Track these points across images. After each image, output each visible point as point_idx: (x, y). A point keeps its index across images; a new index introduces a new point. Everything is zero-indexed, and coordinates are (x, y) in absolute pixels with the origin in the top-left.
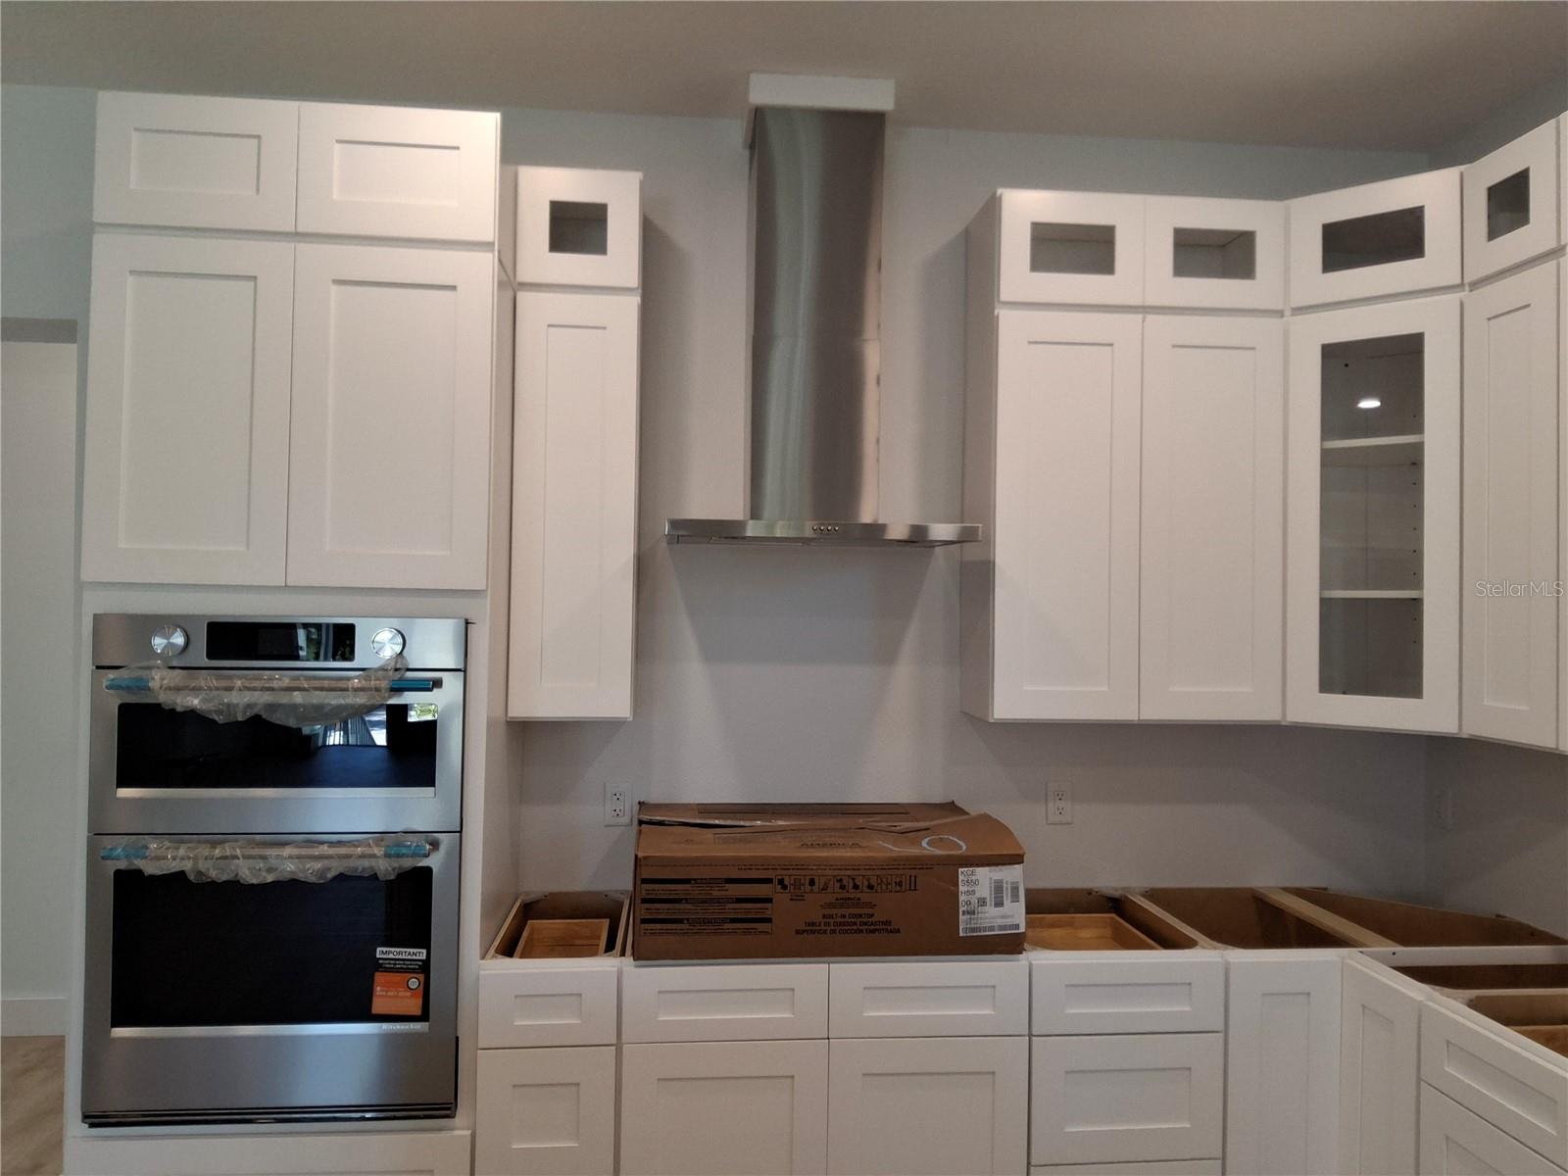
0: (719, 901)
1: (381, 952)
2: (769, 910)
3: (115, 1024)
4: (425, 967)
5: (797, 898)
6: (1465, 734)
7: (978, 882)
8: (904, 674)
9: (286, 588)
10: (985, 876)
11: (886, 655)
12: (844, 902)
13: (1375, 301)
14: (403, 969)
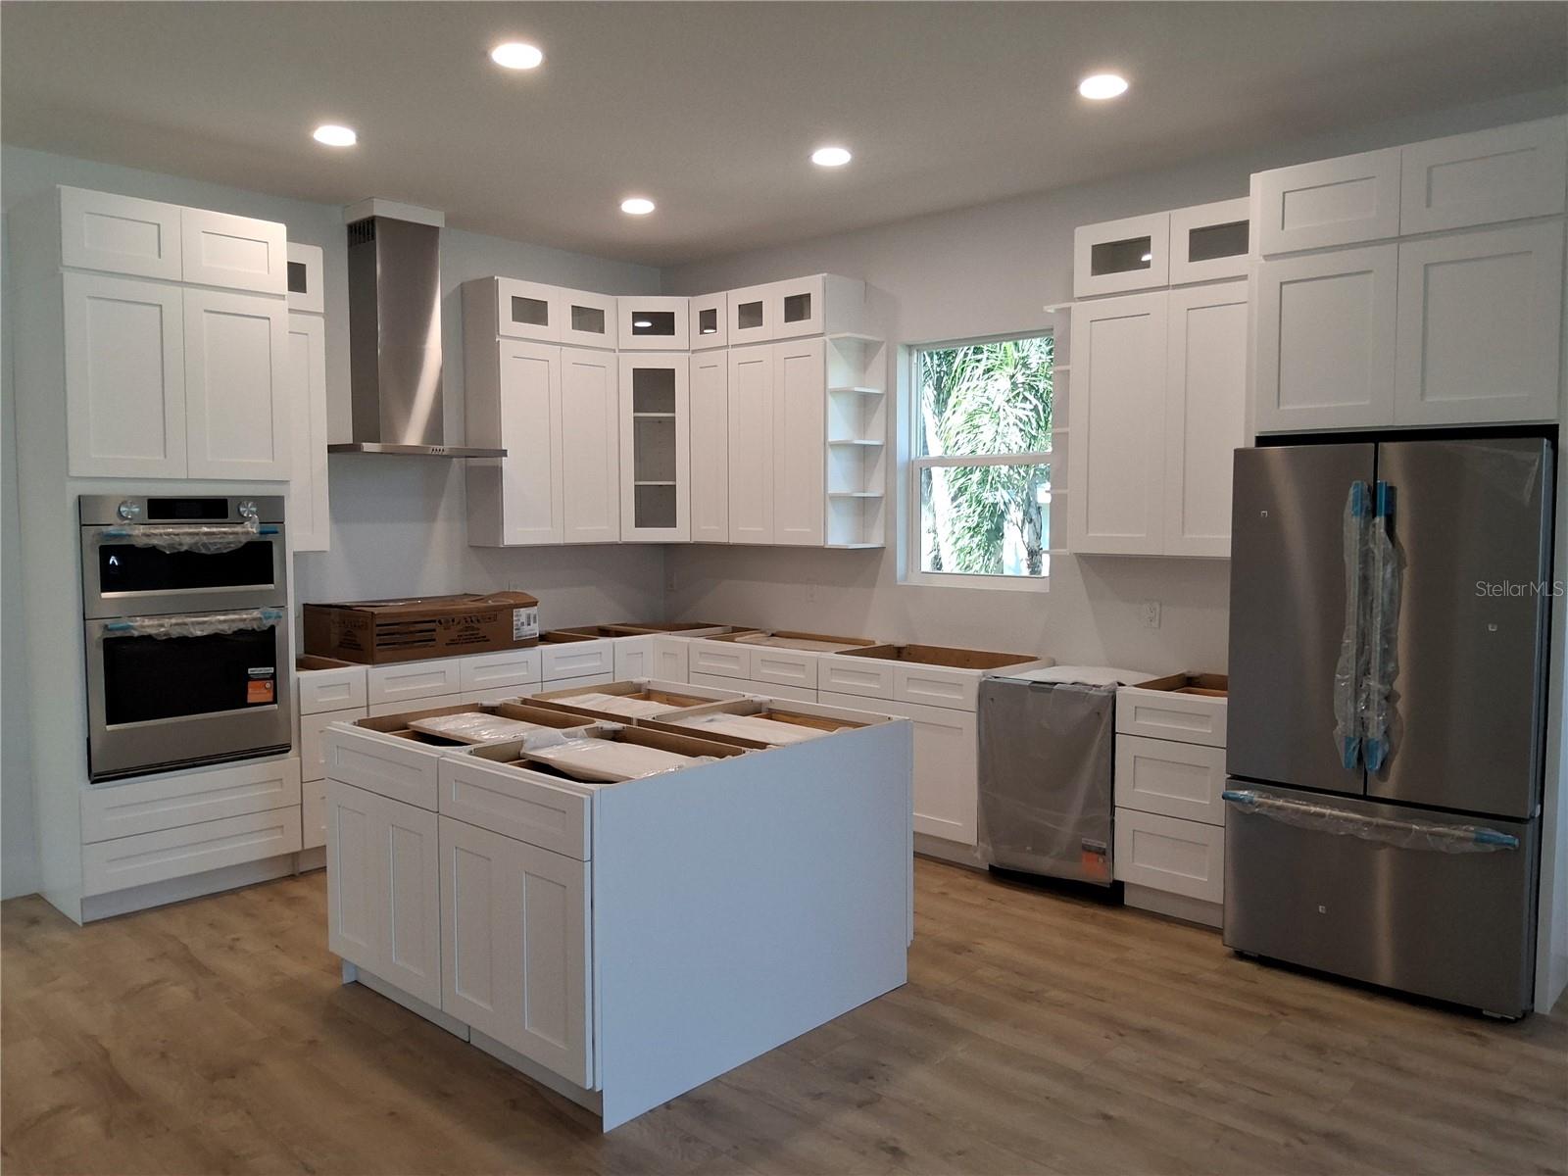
0: (413, 633)
1: (250, 671)
2: (434, 636)
3: (108, 724)
4: (273, 677)
5: (447, 628)
6: (692, 541)
7: (520, 615)
8: (440, 528)
9: (188, 480)
10: (524, 611)
11: (430, 516)
12: (467, 629)
13: (656, 352)
14: (262, 678)
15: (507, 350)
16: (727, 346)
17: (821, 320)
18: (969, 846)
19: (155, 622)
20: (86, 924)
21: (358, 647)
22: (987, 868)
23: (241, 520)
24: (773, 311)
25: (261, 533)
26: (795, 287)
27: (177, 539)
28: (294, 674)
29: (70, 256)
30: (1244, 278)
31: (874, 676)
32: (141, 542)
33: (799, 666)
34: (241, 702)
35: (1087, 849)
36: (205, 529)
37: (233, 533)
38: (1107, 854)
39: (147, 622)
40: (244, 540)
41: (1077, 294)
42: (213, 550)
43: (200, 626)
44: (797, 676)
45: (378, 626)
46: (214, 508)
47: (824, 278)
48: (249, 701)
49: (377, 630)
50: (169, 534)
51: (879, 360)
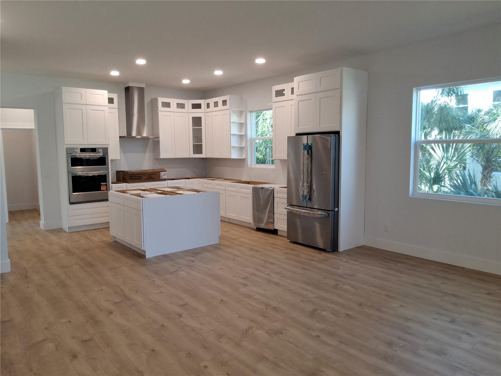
0: (137, 177)
1: (101, 183)
2: (142, 177)
3: (73, 193)
4: (106, 185)
5: (145, 176)
6: (206, 157)
7: (162, 174)
8: (147, 154)
9: (88, 144)
10: (163, 173)
11: (145, 152)
12: (149, 176)
13: (197, 113)
14: (104, 185)
15: (160, 114)
16: (212, 112)
17: (229, 106)
18: (251, 223)
19: (82, 173)
20: (69, 233)
21: (125, 180)
22: (256, 228)
23: (99, 152)
24: (220, 103)
25: (103, 155)
26: (224, 98)
27: (85, 156)
28: (111, 184)
29: (64, 101)
30: (293, 100)
31: (234, 187)
32: (78, 157)
33: (222, 185)
34: (99, 189)
35: (270, 222)
36: (91, 154)
37: (97, 155)
38: (273, 223)
39: (80, 173)
40: (99, 156)
41: (273, 101)
42: (93, 159)
43: (91, 174)
44: (222, 187)
45: (129, 175)
46: (94, 150)
47: (230, 97)
48: (101, 189)
49: (129, 176)
50: (84, 155)
51: (244, 115)
